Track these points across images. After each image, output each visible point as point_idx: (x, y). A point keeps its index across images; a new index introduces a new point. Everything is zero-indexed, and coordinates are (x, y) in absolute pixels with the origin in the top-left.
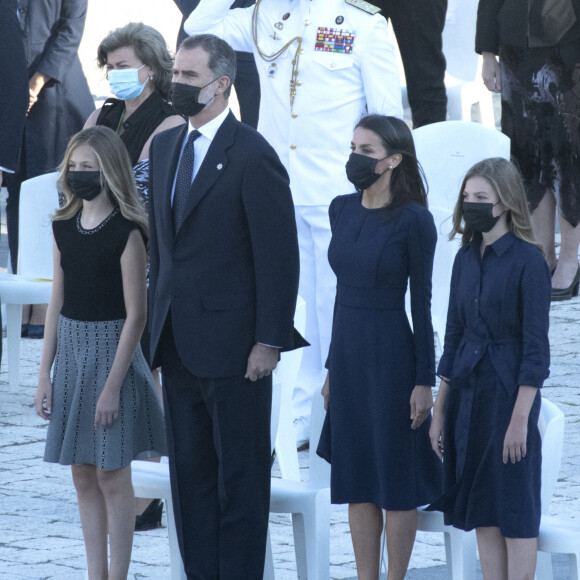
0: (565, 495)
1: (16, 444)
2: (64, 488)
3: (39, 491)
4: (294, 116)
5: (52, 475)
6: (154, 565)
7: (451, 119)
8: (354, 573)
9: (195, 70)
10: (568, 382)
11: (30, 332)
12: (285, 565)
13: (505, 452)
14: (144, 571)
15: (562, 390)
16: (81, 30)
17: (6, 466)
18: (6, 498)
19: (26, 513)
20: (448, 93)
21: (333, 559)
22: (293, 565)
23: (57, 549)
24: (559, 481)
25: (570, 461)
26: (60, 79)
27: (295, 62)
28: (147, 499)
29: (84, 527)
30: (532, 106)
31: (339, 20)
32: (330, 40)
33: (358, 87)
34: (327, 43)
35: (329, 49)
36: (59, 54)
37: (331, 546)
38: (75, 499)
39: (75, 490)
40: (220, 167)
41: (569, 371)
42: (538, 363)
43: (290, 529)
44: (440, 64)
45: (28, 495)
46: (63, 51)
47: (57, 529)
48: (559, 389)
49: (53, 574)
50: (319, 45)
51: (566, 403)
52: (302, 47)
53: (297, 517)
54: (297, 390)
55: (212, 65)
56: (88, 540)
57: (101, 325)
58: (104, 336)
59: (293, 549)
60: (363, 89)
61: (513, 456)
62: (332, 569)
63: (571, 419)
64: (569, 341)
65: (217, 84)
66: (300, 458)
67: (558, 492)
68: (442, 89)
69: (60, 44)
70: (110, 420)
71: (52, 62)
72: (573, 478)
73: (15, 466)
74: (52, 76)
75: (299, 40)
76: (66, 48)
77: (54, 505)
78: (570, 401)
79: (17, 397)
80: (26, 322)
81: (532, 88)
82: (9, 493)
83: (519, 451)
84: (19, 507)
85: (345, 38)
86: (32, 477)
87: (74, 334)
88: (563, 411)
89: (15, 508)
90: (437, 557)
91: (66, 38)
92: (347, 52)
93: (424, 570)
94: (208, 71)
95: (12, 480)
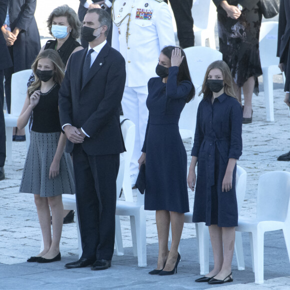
0: (247, 207)
1: (11, 187)
2: (31, 206)
3: (21, 207)
4: (129, 48)
5: (26, 200)
6: (71, 239)
7: (196, 46)
8: (157, 241)
9: (93, 21)
10: (248, 159)
11: (16, 139)
12: (127, 238)
13: (223, 187)
14: (66, 241)
15: (246, 162)
16: (34, 8)
17: (7, 197)
18: (7, 210)
19: (15, 217)
20: (195, 34)
21: (148, 235)
22: (131, 238)
23: (28, 232)
24: (245, 201)
25: (249, 192)
26: (26, 29)
27: (128, 25)
28: (68, 211)
29: (41, 222)
30: (231, 40)
31: (147, 5)
32: (142, 14)
33: (155, 34)
34: (141, 15)
35: (141, 18)
36: (25, 19)
37: (147, 230)
38: (36, 210)
39: (36, 207)
40: (101, 64)
41: (248, 154)
42: (237, 149)
43: (129, 223)
44: (191, 22)
45: (16, 209)
46: (27, 17)
47: (28, 223)
48: (244, 161)
49: (27, 243)
50: (137, 17)
51: (247, 167)
52: (131, 18)
53: (132, 218)
54: (131, 164)
55: (100, 20)
56: (43, 228)
57: (49, 134)
58: (51, 139)
59: (130, 231)
60: (157, 35)
61: (226, 189)
62: (147, 240)
63: (249, 174)
64: (248, 141)
65: (102, 28)
66: (133, 192)
67: (244, 206)
68: (192, 32)
69: (25, 15)
70: (56, 175)
71: (22, 22)
72: (251, 200)
73: (11, 197)
74: (22, 28)
75: (129, 15)
76: (28, 16)
77: (28, 213)
78: (249, 166)
79: (11, 167)
80: (14, 134)
81: (231, 32)
82: (8, 208)
83: (229, 187)
84: (12, 214)
85: (148, 13)
86: (18, 201)
87: (37, 139)
88: (246, 171)
89: (11, 214)
90: (193, 234)
91: (27, 12)
92: (149, 19)
93: (186, 240)
94: (98, 23)
95: (9, 202)
